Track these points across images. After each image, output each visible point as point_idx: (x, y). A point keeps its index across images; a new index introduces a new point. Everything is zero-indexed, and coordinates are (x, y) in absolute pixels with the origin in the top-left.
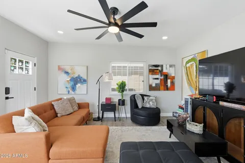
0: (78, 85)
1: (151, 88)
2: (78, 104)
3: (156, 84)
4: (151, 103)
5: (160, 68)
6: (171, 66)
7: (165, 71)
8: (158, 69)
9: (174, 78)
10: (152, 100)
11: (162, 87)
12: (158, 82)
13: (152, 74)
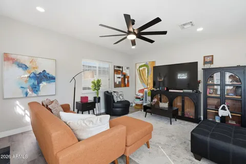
1: (116, 86)
3: (119, 82)
4: (121, 97)
5: (121, 69)
6: (127, 68)
7: (124, 72)
9: (128, 77)
10: (120, 95)
11: (122, 85)
12: (120, 80)
13: (116, 74)
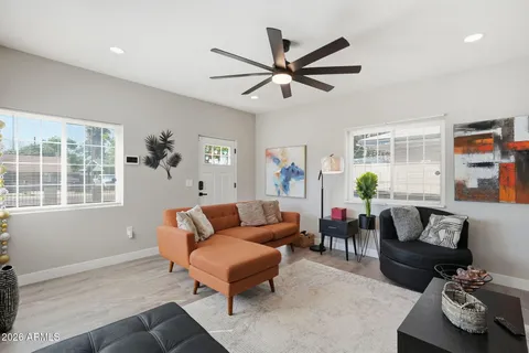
0: (293, 181)
1: (460, 194)
2: (283, 214)
3: (482, 181)
4: (442, 234)
5: (497, 131)
7: (521, 136)
8: (489, 136)
10: (447, 225)
11: (508, 192)
12: (490, 173)
13: (468, 152)
